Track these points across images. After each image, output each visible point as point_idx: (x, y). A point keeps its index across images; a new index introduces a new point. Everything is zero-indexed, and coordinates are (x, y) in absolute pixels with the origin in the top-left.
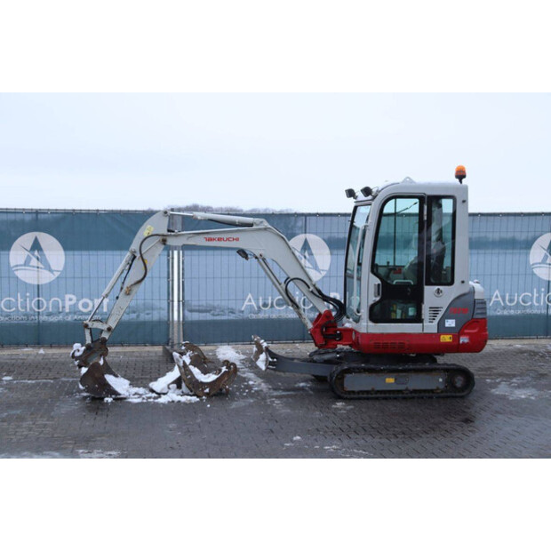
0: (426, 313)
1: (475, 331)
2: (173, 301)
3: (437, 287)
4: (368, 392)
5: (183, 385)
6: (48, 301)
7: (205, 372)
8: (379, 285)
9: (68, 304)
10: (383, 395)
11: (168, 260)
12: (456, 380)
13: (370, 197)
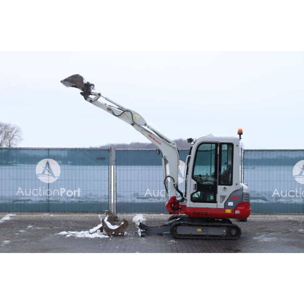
0: (218, 199)
1: (243, 208)
2: (111, 192)
3: (224, 186)
4: (188, 235)
5: (104, 230)
6: (52, 191)
7: (113, 224)
8: (195, 184)
9: (62, 192)
10: (196, 238)
11: (109, 172)
12: (232, 231)
13: (192, 143)
